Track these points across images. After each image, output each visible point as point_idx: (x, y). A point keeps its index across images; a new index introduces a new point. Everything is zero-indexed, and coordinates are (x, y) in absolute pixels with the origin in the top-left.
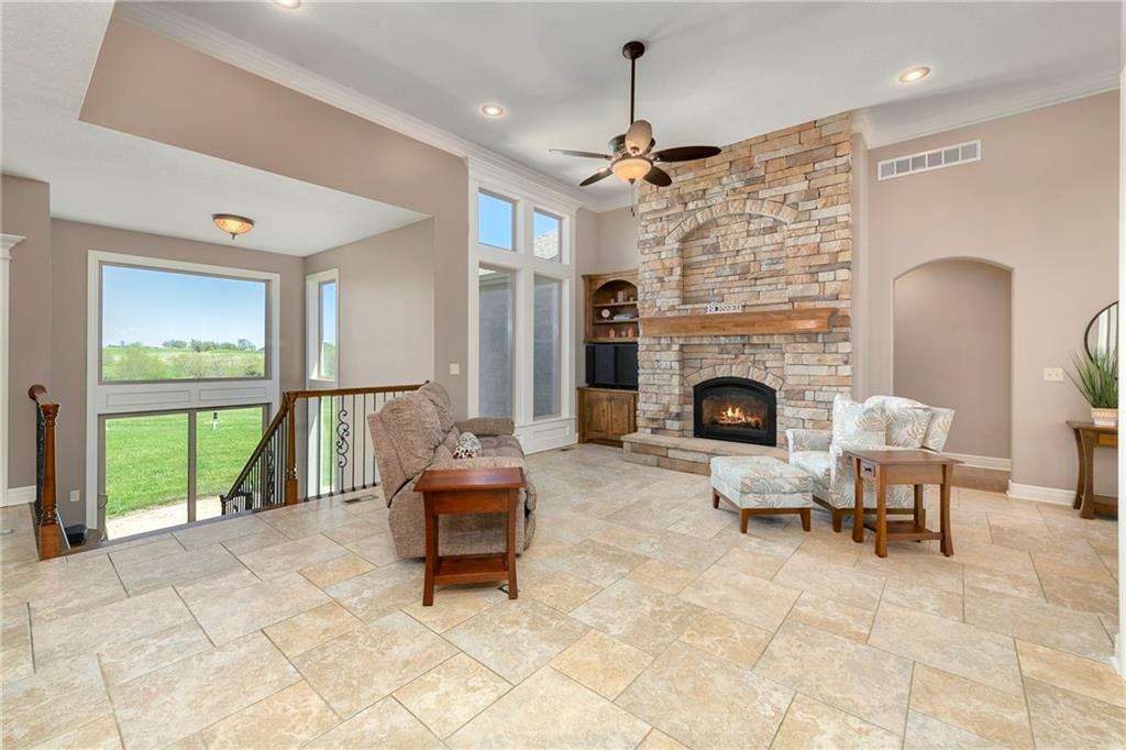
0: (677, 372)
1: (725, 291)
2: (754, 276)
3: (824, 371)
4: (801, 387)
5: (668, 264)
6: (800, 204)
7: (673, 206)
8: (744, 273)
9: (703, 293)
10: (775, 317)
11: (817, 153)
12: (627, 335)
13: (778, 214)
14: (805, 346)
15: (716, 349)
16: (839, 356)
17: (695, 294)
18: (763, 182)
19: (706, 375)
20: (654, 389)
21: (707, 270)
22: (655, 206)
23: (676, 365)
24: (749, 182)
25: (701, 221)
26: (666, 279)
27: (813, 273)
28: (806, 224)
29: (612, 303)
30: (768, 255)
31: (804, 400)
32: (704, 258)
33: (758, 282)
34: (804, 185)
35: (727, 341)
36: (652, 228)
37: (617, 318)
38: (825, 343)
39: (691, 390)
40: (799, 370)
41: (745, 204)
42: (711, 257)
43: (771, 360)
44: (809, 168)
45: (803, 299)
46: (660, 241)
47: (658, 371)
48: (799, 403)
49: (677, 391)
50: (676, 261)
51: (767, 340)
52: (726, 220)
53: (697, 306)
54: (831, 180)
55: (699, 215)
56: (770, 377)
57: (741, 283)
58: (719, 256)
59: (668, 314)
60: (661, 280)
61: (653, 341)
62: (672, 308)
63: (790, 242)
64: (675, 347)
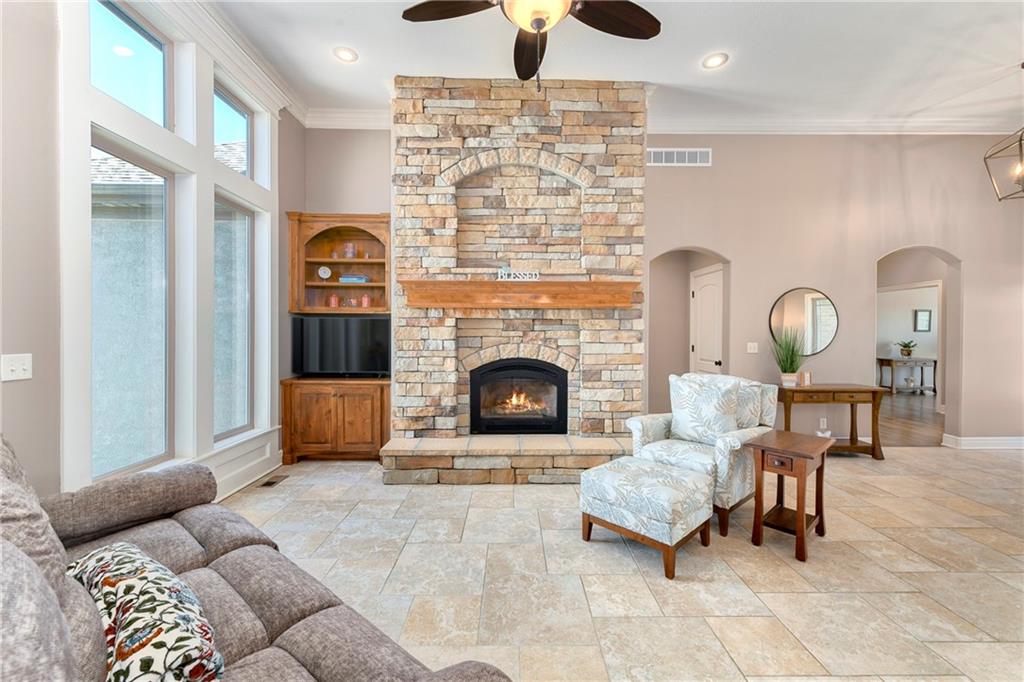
0: (453, 354)
1: (512, 255)
2: (546, 241)
3: (620, 349)
4: (598, 367)
5: (439, 212)
6: (598, 167)
7: (446, 137)
8: (534, 237)
9: (484, 256)
10: (581, 289)
11: (615, 116)
12: (360, 304)
13: (575, 174)
14: (603, 322)
15: (501, 325)
16: (633, 333)
17: (473, 256)
18: (559, 134)
19: (488, 356)
20: (419, 377)
21: (489, 227)
22: (419, 131)
23: (451, 345)
24: (543, 130)
25: (485, 165)
26: (436, 232)
27: (610, 244)
28: (604, 191)
29: (335, 258)
30: (561, 220)
31: (600, 380)
32: (486, 212)
33: (550, 249)
34: (601, 148)
35: (518, 316)
36: (415, 160)
37: (343, 281)
38: (620, 320)
39: (468, 376)
40: (596, 348)
41: (539, 155)
42: (494, 212)
43: (564, 337)
44: (607, 131)
45: (601, 271)
46: (427, 180)
47: (425, 353)
48: (596, 384)
49: (453, 378)
50: (451, 210)
51: (563, 315)
52: (513, 171)
53: (480, 270)
54: (627, 148)
55: (482, 156)
56: (562, 357)
57: (533, 248)
58: (505, 213)
59: (440, 278)
60: (429, 232)
61: (417, 313)
62: (447, 271)
63: (586, 208)
64: (450, 322)
